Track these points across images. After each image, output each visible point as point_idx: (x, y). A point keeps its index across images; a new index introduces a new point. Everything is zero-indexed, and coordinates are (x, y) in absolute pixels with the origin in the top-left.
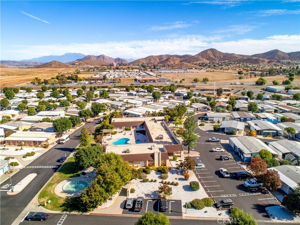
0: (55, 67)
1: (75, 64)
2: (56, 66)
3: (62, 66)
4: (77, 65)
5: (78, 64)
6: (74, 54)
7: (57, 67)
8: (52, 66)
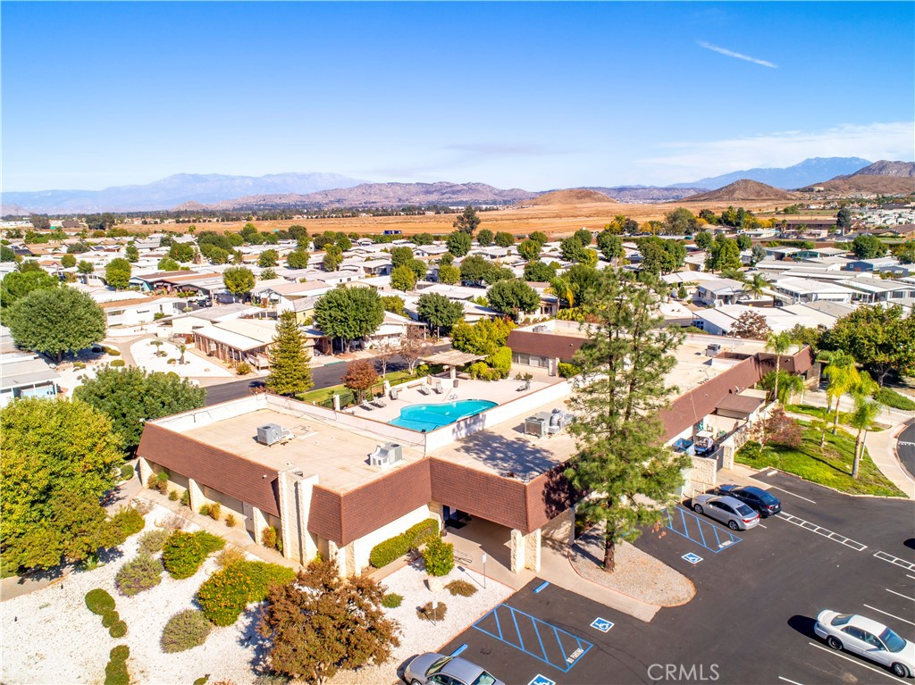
0: (742, 199)
1: (812, 190)
2: (745, 196)
3: (767, 194)
4: (819, 191)
5: (822, 189)
6: (834, 160)
7: (751, 198)
8: (734, 196)
